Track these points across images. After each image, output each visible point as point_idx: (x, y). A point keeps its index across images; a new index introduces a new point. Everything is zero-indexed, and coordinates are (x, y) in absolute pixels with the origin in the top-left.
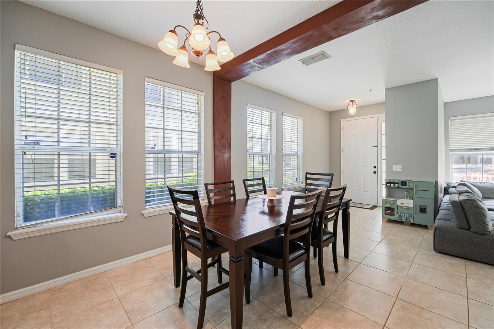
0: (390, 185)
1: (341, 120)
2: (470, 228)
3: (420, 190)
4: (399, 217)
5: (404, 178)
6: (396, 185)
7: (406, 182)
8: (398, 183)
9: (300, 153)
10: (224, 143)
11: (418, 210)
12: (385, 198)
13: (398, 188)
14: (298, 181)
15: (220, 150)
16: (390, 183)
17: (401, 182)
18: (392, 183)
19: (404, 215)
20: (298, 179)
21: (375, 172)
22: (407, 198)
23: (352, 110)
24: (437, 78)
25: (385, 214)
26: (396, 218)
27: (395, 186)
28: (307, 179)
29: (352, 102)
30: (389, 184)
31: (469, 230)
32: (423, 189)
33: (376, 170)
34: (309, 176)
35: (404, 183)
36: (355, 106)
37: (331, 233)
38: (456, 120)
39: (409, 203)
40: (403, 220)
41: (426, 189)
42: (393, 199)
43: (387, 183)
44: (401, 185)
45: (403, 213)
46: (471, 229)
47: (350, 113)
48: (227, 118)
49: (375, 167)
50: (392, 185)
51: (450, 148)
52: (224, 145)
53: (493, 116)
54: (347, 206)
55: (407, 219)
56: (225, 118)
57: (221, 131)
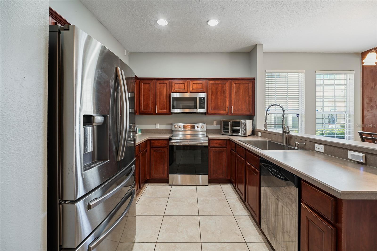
10: (372, 105)
15: (369, 111)
52: (372, 106)
56: (373, 85)
57: (370, 96)
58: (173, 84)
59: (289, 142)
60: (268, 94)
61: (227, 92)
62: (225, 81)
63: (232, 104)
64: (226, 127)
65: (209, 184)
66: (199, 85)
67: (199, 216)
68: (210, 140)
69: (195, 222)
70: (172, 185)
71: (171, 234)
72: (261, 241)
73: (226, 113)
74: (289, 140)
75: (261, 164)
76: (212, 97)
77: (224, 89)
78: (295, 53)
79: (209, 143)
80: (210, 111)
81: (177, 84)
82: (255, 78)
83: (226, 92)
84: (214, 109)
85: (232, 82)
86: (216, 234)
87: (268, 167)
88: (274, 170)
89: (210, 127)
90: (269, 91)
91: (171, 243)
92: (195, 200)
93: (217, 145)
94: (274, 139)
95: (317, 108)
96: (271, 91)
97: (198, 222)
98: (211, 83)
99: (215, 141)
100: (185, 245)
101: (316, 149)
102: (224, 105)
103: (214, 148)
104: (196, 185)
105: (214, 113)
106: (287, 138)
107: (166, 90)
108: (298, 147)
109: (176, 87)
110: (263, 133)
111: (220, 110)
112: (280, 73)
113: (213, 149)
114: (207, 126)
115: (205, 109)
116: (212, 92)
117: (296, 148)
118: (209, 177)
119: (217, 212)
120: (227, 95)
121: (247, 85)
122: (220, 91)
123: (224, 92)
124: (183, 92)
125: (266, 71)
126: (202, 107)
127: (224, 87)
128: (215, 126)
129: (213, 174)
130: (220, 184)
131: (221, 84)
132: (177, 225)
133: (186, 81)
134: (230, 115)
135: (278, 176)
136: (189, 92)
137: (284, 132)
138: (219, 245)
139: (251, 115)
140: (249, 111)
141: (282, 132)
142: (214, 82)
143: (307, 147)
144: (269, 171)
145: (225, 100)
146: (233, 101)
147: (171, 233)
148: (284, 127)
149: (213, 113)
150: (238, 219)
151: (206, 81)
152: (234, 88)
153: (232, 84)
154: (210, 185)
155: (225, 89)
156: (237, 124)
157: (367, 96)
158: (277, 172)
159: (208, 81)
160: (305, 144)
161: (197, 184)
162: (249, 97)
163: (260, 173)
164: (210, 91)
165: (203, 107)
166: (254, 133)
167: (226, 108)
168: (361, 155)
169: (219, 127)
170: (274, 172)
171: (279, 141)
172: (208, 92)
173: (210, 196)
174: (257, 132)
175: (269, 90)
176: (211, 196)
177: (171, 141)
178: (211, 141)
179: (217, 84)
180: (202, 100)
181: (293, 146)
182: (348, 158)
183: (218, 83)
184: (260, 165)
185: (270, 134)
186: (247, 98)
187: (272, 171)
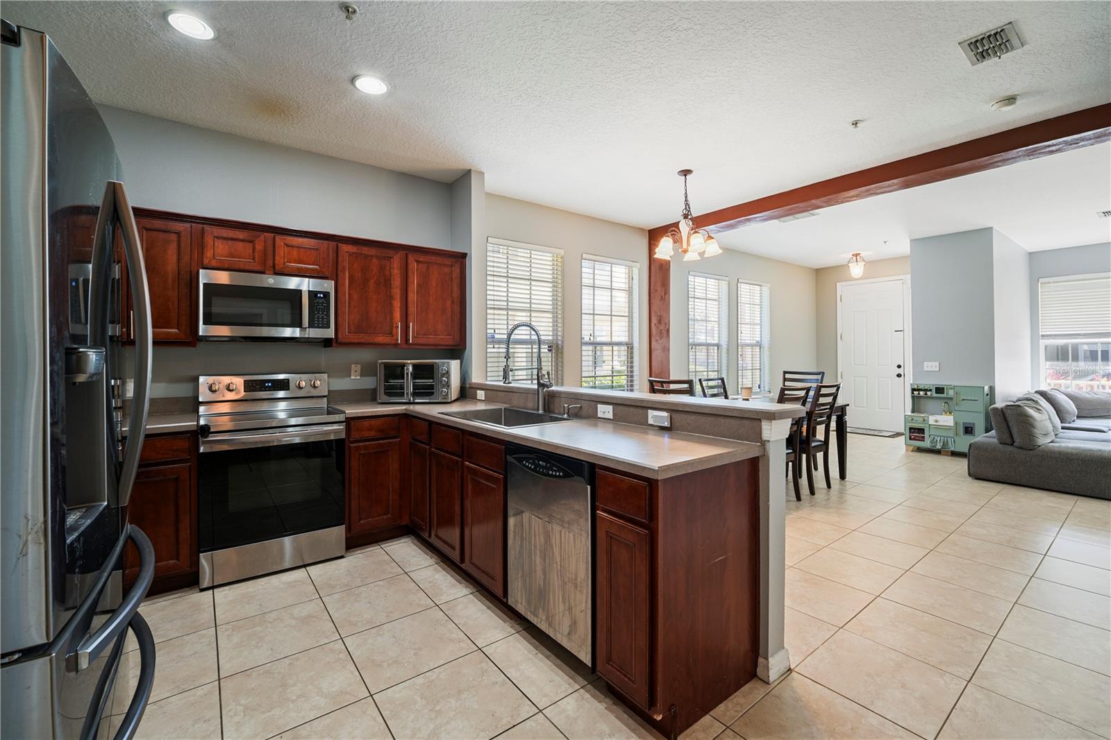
0: (919, 394)
1: (838, 284)
2: (1014, 442)
3: (963, 400)
4: (932, 442)
5: (940, 382)
6: (929, 393)
7: (943, 388)
8: (931, 390)
9: (766, 343)
10: (662, 330)
11: (961, 430)
12: (910, 414)
13: (931, 398)
14: (762, 388)
15: (657, 340)
16: (919, 390)
17: (936, 388)
18: (921, 390)
19: (940, 439)
20: (762, 386)
21: (899, 376)
22: (946, 413)
23: (856, 270)
24: (992, 228)
25: (910, 439)
26: (927, 444)
27: (926, 394)
28: (785, 380)
29: (856, 256)
30: (917, 392)
31: (1012, 445)
32: (969, 398)
33: (900, 371)
34: (787, 376)
35: (940, 390)
36: (862, 264)
37: (821, 441)
38: (1050, 283)
39: (947, 420)
40: (939, 447)
41: (973, 398)
42: (922, 415)
43: (913, 390)
44: (936, 393)
45: (938, 436)
46: (1014, 444)
47: (853, 275)
48: (665, 294)
49: (899, 367)
50: (922, 393)
51: (1041, 333)
52: (662, 332)
53: (1109, 278)
54: (842, 412)
55: (945, 444)
56: (663, 294)
57: (659, 314)
58: (209, 240)
59: (548, 408)
60: (492, 298)
61: (397, 282)
62: (390, 253)
63: (410, 318)
64: (393, 382)
65: (346, 552)
66: (309, 252)
67: (342, 638)
68: (349, 421)
69: (337, 656)
70: (213, 588)
71: (268, 714)
72: (510, 632)
73: (393, 342)
74: (548, 400)
75: (510, 458)
76: (349, 294)
77: (387, 273)
78: (534, 204)
79: (348, 429)
80: (346, 335)
81: (225, 242)
82: (466, 254)
83: (392, 282)
84: (359, 329)
85: (410, 257)
86: (405, 661)
87: (527, 460)
88: (541, 462)
89: (341, 384)
90: (494, 290)
91: (280, 735)
92: (315, 606)
93: (372, 434)
94: (517, 403)
95: (583, 333)
96: (498, 289)
97: (344, 655)
98: (347, 252)
99: (364, 423)
100: (327, 721)
101: (600, 415)
102: (388, 317)
103: (361, 444)
104: (305, 566)
105: (356, 341)
106: (546, 397)
107: (175, 258)
108: (568, 414)
109: (217, 248)
110: (489, 392)
111: (374, 333)
112: (501, 247)
113: (358, 446)
114: (331, 380)
115: (329, 328)
116: (351, 277)
117: (565, 416)
118: (348, 530)
119: (391, 612)
120: (397, 292)
121: (447, 270)
122: (375, 277)
123: (387, 282)
124: (247, 268)
125: (487, 240)
126: (318, 321)
127: (388, 268)
128: (354, 380)
129: (360, 519)
130: (379, 543)
131: (377, 257)
132: (282, 686)
133: (259, 236)
134: (406, 346)
135: (551, 472)
136: (272, 272)
137: (539, 384)
138: (420, 680)
139: (456, 348)
140: (454, 338)
141: (536, 387)
142: (358, 249)
143: (584, 412)
144: (530, 468)
145: (391, 305)
146: (413, 309)
147: (269, 712)
148: (540, 374)
149: (353, 341)
150: (448, 610)
151: (333, 244)
152: (414, 273)
153: (409, 261)
154: (349, 554)
155: (391, 275)
156: (425, 371)
157: (655, 313)
158: (548, 465)
159: (337, 245)
160: (581, 407)
161: (306, 563)
162: (453, 302)
163: (505, 479)
164: (344, 274)
165: (323, 321)
166: (466, 392)
167: (392, 326)
168: (665, 414)
169: (369, 383)
170: (542, 467)
171: (529, 406)
172: (339, 277)
173: (360, 580)
174: (473, 390)
175: (496, 288)
176: (362, 581)
177: (207, 437)
178: (352, 423)
179: (366, 256)
180: (321, 301)
181: (559, 414)
182: (649, 423)
183: (370, 253)
184: (506, 460)
185: (506, 393)
186: (449, 303)
187: (537, 465)
